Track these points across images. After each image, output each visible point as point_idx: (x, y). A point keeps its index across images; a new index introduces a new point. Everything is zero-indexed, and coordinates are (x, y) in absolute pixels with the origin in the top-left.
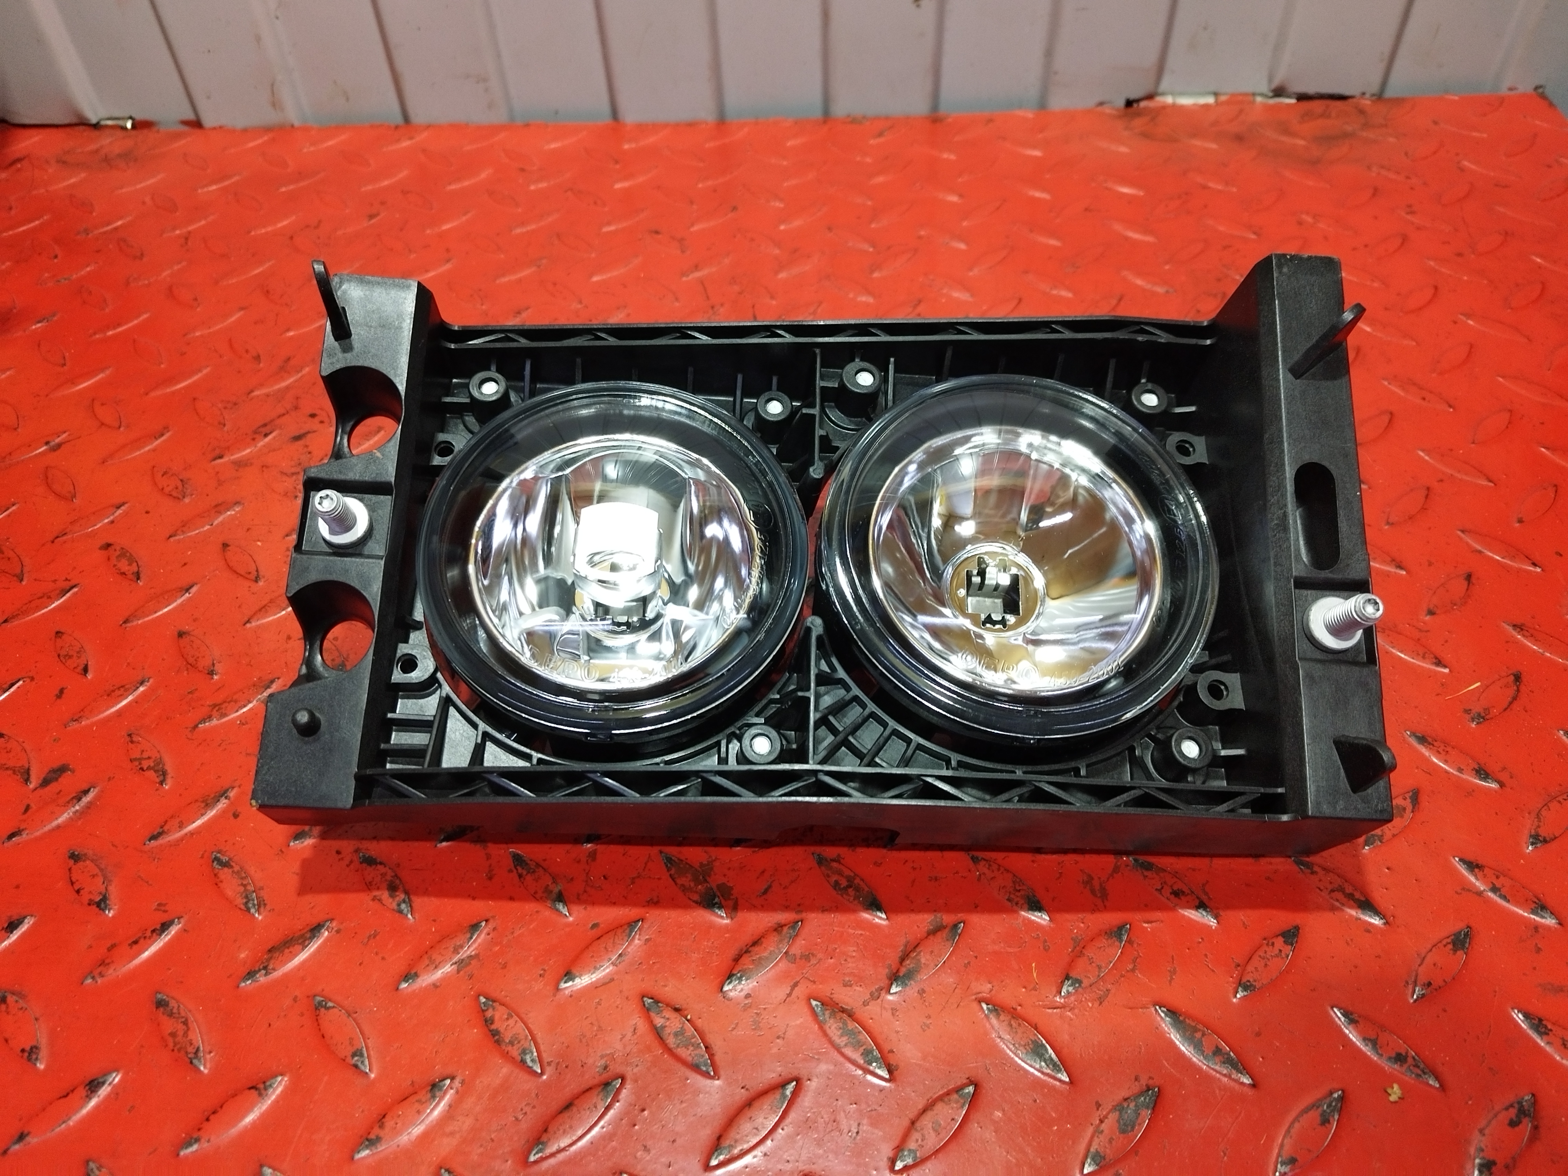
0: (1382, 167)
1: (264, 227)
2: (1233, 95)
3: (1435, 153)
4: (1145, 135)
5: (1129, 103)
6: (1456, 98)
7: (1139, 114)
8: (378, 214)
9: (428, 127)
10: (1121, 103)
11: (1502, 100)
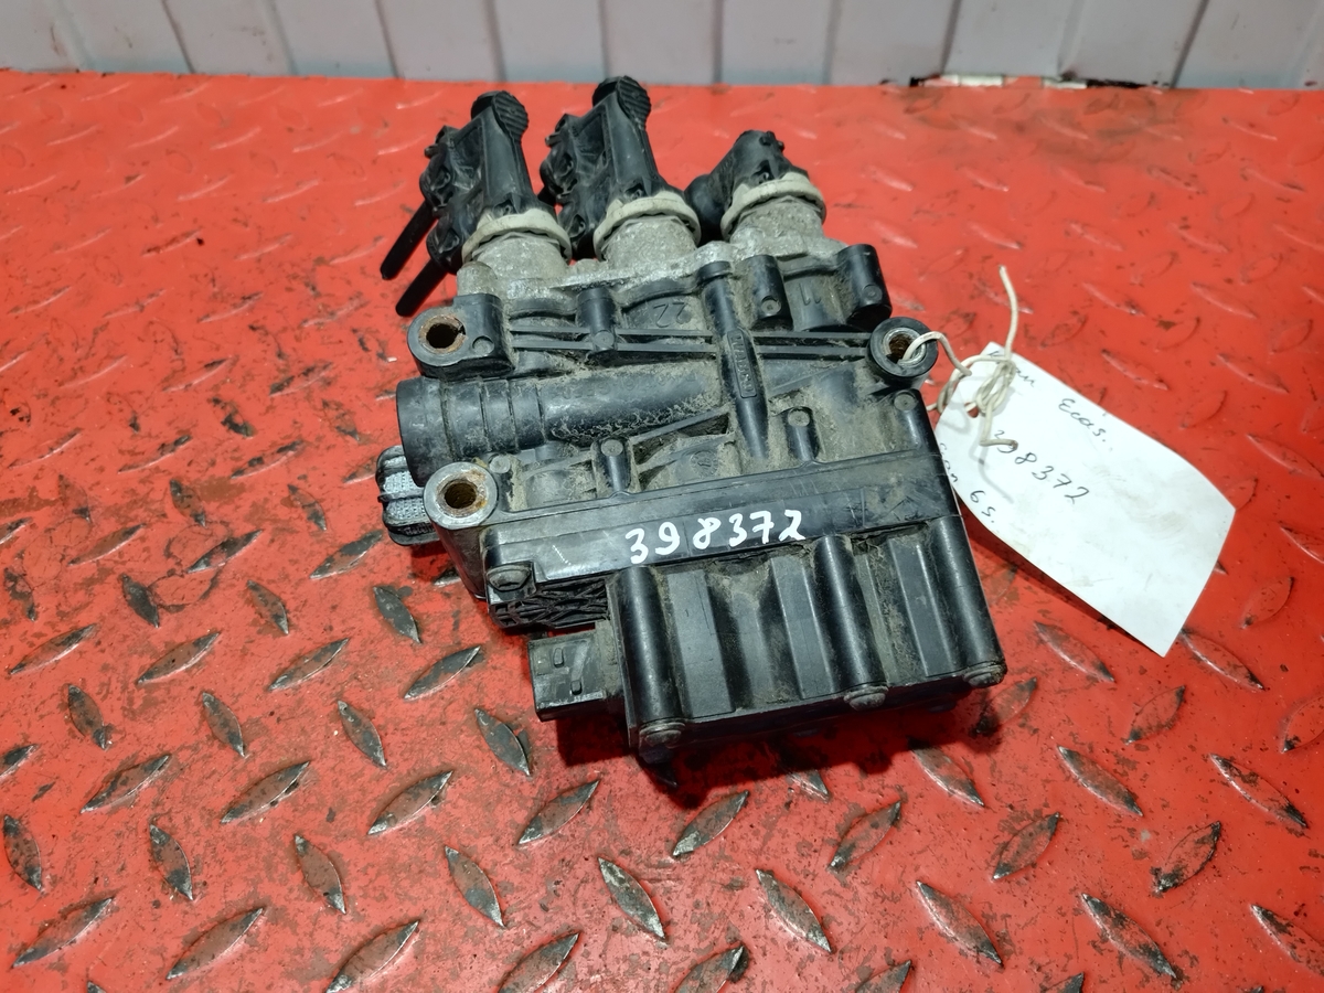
0: (1164, 171)
1: (22, 186)
2: (1021, 78)
3: (1219, 156)
4: (924, 120)
5: (914, 82)
6: (1250, 92)
7: (922, 96)
8: (137, 176)
9: (210, 78)
10: (906, 82)
11: (1297, 98)
